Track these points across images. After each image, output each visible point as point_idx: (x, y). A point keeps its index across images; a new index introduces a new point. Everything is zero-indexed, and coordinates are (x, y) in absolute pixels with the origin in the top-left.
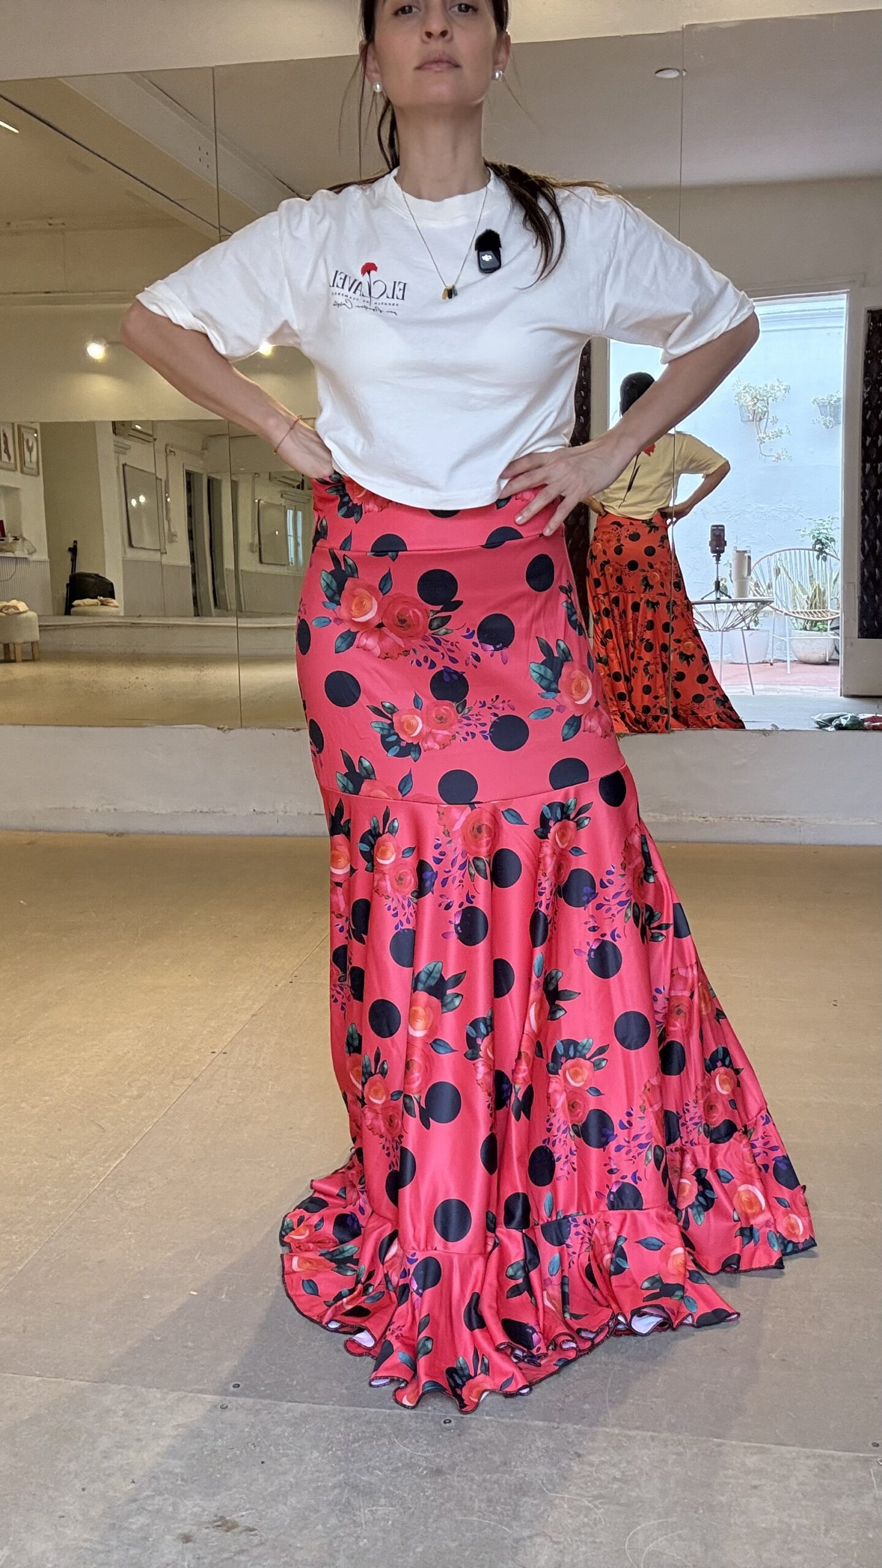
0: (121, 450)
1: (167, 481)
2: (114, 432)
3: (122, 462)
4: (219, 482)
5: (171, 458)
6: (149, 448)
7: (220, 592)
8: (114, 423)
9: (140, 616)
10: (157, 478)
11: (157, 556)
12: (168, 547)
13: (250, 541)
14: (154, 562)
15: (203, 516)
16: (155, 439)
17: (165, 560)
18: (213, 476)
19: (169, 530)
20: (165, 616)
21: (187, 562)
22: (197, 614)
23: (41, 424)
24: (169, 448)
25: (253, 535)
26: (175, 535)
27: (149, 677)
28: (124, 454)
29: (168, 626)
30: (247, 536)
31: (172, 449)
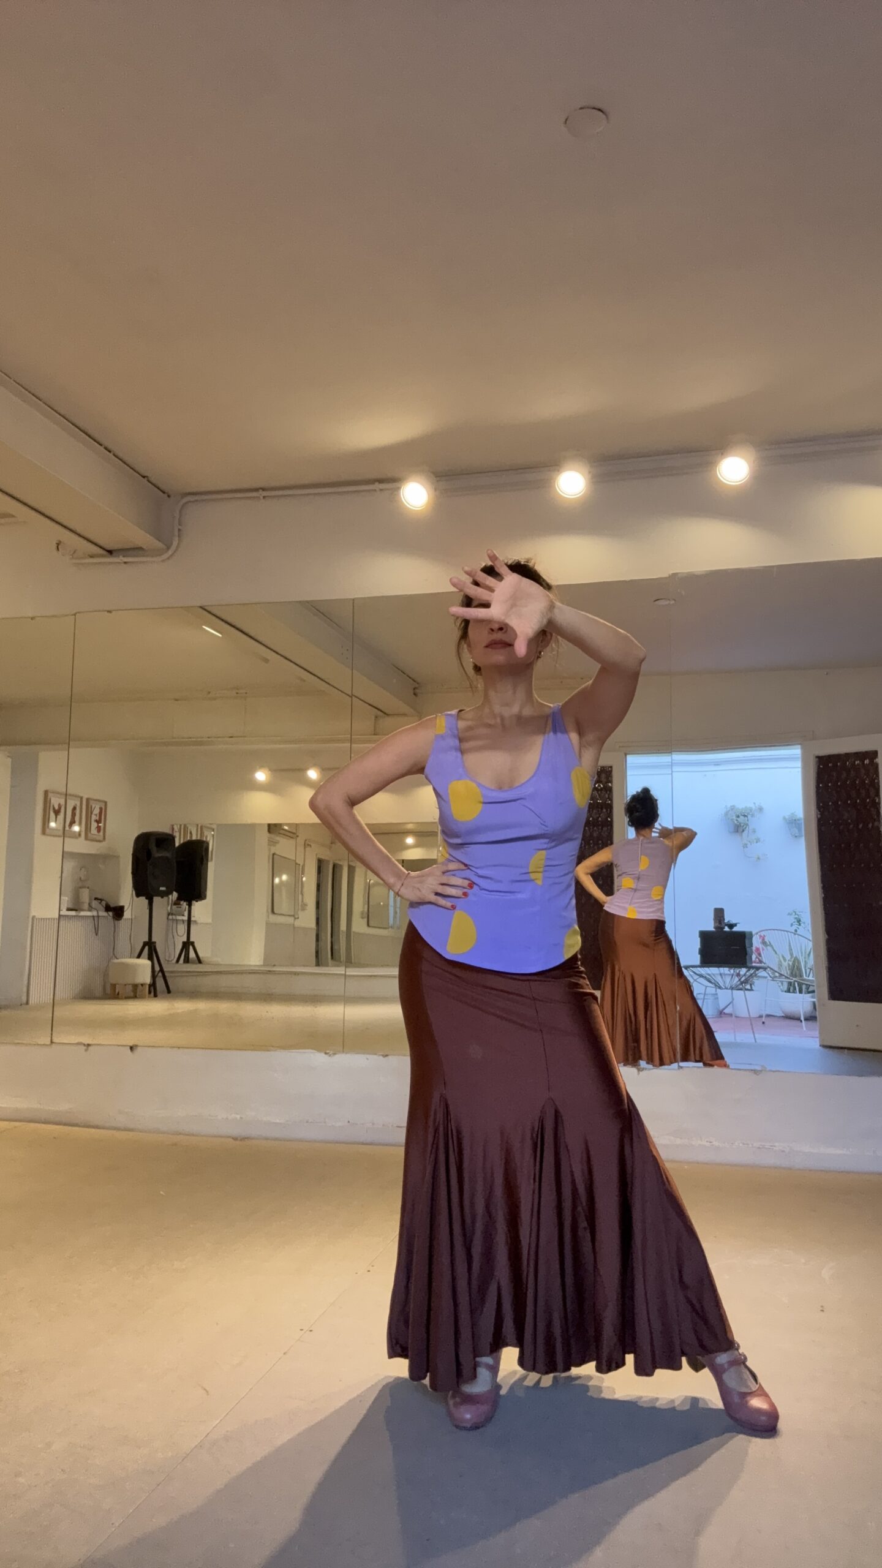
0: (271, 843)
1: (304, 866)
2: (269, 831)
3: (272, 852)
4: (341, 866)
5: (308, 849)
6: (292, 842)
7: (336, 947)
8: (269, 825)
9: (274, 965)
10: (296, 864)
11: (291, 920)
12: (301, 914)
13: (361, 910)
14: (290, 925)
15: (327, 893)
16: (298, 836)
17: (297, 923)
18: (337, 862)
19: (302, 901)
20: (293, 965)
21: (313, 924)
22: (318, 964)
23: (218, 825)
24: (306, 842)
25: (364, 908)
26: (306, 905)
27: (277, 1011)
28: (274, 846)
29: (296, 974)
30: (359, 906)
31: (309, 843)
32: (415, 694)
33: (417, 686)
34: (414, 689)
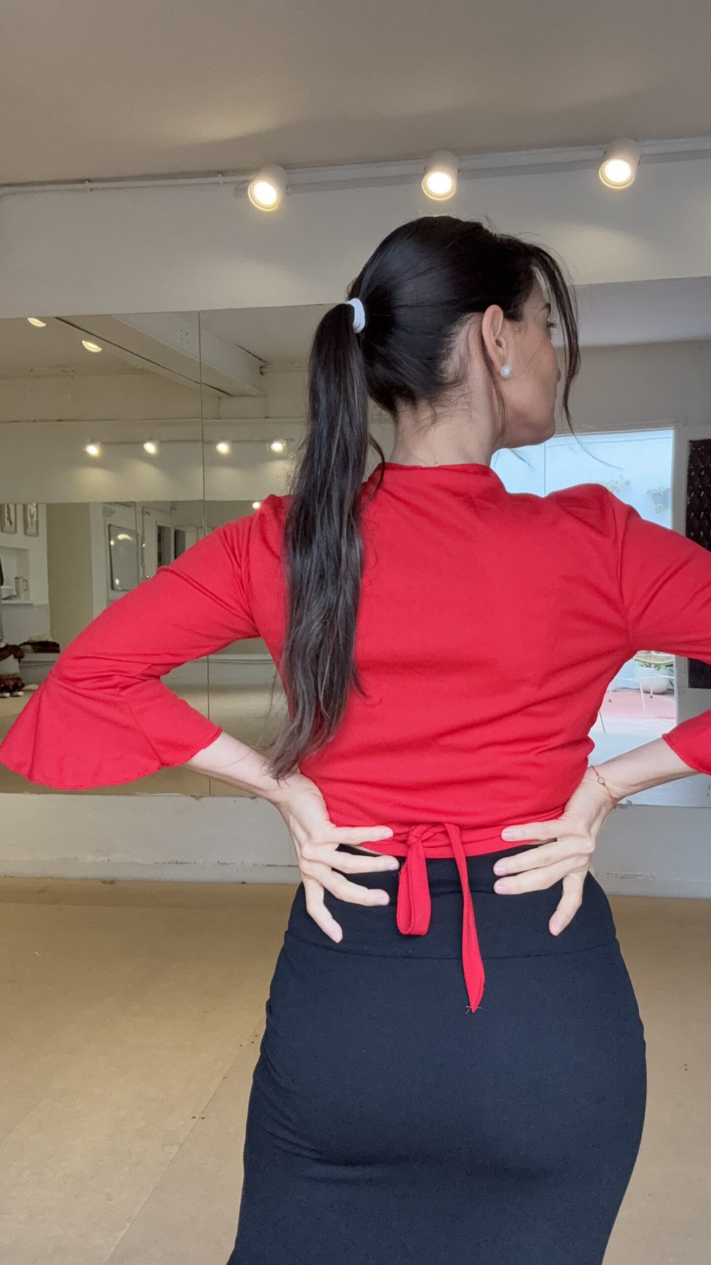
0: (108, 513)
1: (143, 535)
3: (108, 523)
4: (184, 533)
5: (146, 517)
6: (130, 511)
10: (135, 533)
18: (177, 528)
19: (144, 573)
24: (145, 510)
28: (110, 516)
31: (147, 510)
32: (262, 373)
33: (263, 364)
34: (261, 368)
